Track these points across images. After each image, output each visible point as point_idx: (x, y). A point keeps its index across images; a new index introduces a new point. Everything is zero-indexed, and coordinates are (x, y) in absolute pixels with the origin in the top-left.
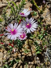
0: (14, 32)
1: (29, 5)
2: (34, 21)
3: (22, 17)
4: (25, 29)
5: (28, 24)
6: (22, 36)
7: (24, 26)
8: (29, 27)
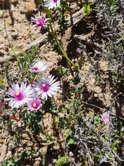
0: (20, 97)
1: (57, 57)
2: (55, 80)
3: (35, 74)
4: (39, 93)
5: (44, 85)
6: (35, 105)
7: (37, 89)
8: (45, 89)
